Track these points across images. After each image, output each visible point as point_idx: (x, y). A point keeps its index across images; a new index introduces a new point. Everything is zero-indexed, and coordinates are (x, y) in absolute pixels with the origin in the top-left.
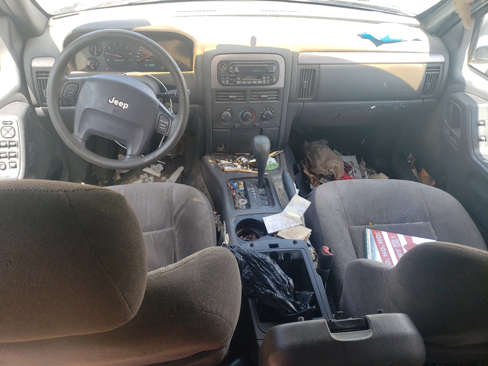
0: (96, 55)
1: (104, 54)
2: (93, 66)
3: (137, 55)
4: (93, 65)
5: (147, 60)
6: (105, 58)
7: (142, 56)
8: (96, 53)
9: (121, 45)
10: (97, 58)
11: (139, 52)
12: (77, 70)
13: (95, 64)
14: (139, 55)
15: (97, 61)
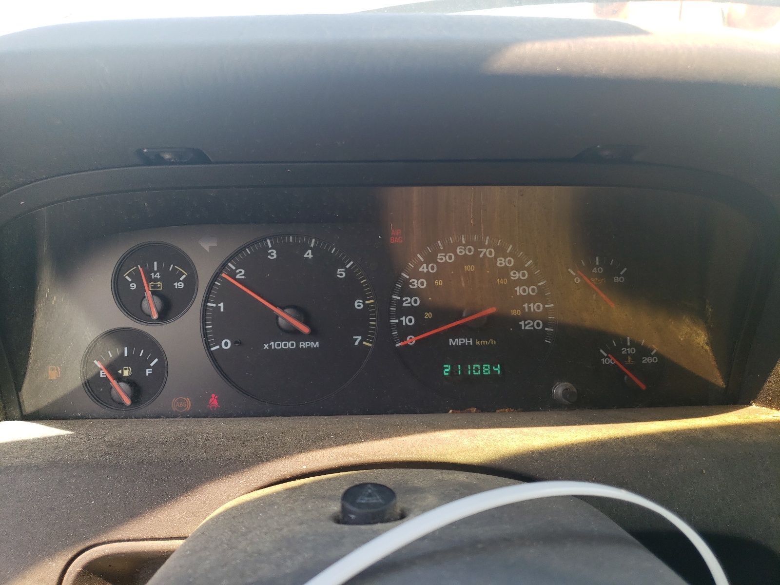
0: (155, 316)
1: (205, 308)
2: (128, 381)
3: (403, 311)
4: (126, 373)
5: (458, 342)
6: (205, 332)
7: (428, 315)
8: (151, 305)
9: (309, 254)
10: (158, 332)
11: (412, 293)
12: (17, 413)
13: (139, 365)
14: (410, 311)
15: (155, 349)
